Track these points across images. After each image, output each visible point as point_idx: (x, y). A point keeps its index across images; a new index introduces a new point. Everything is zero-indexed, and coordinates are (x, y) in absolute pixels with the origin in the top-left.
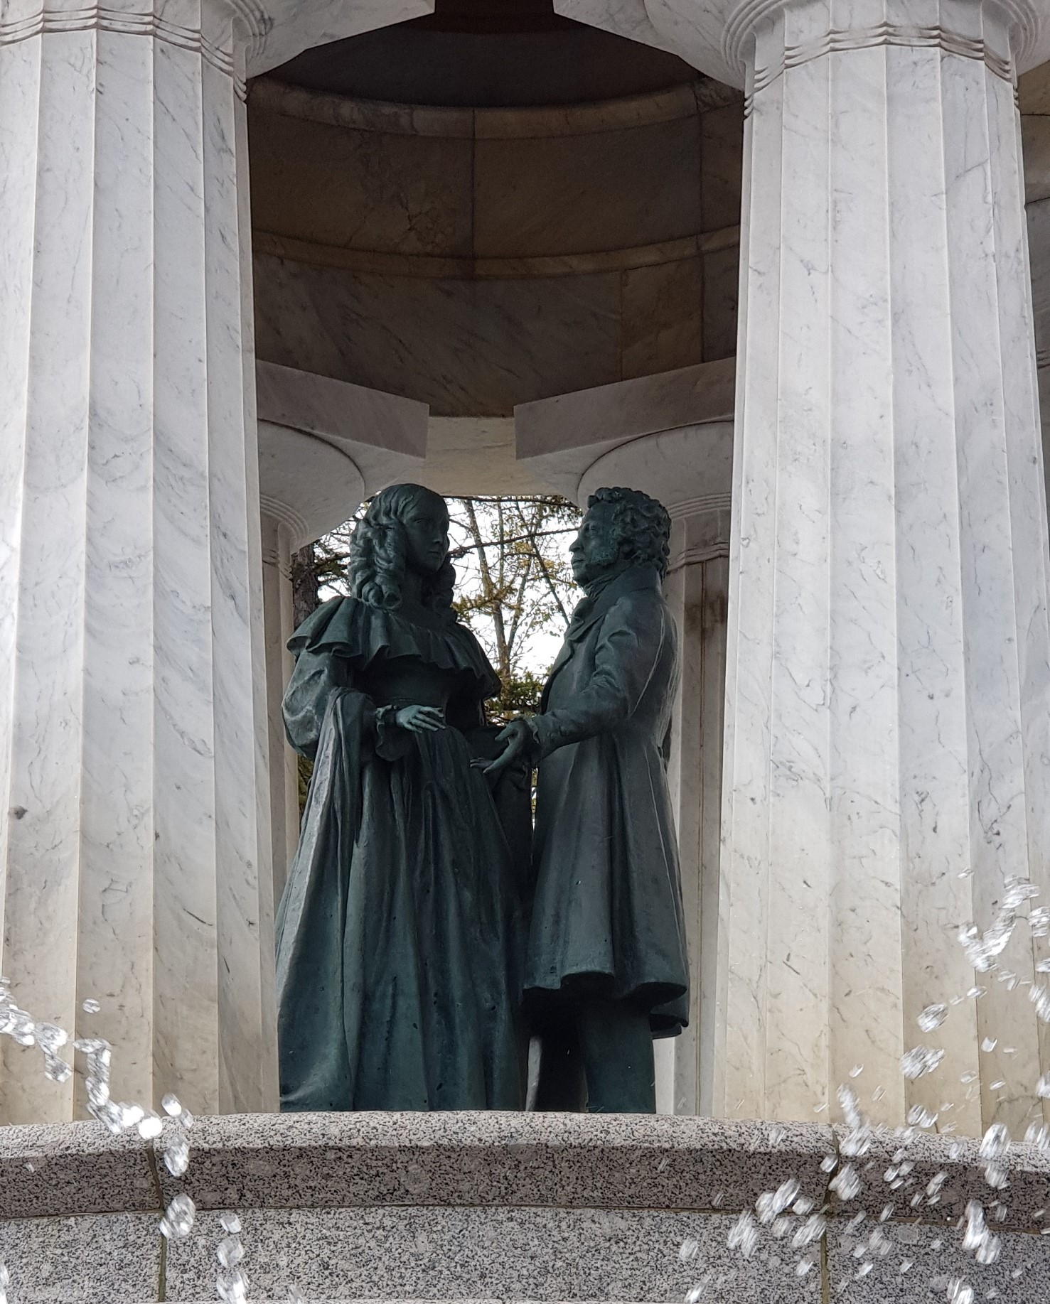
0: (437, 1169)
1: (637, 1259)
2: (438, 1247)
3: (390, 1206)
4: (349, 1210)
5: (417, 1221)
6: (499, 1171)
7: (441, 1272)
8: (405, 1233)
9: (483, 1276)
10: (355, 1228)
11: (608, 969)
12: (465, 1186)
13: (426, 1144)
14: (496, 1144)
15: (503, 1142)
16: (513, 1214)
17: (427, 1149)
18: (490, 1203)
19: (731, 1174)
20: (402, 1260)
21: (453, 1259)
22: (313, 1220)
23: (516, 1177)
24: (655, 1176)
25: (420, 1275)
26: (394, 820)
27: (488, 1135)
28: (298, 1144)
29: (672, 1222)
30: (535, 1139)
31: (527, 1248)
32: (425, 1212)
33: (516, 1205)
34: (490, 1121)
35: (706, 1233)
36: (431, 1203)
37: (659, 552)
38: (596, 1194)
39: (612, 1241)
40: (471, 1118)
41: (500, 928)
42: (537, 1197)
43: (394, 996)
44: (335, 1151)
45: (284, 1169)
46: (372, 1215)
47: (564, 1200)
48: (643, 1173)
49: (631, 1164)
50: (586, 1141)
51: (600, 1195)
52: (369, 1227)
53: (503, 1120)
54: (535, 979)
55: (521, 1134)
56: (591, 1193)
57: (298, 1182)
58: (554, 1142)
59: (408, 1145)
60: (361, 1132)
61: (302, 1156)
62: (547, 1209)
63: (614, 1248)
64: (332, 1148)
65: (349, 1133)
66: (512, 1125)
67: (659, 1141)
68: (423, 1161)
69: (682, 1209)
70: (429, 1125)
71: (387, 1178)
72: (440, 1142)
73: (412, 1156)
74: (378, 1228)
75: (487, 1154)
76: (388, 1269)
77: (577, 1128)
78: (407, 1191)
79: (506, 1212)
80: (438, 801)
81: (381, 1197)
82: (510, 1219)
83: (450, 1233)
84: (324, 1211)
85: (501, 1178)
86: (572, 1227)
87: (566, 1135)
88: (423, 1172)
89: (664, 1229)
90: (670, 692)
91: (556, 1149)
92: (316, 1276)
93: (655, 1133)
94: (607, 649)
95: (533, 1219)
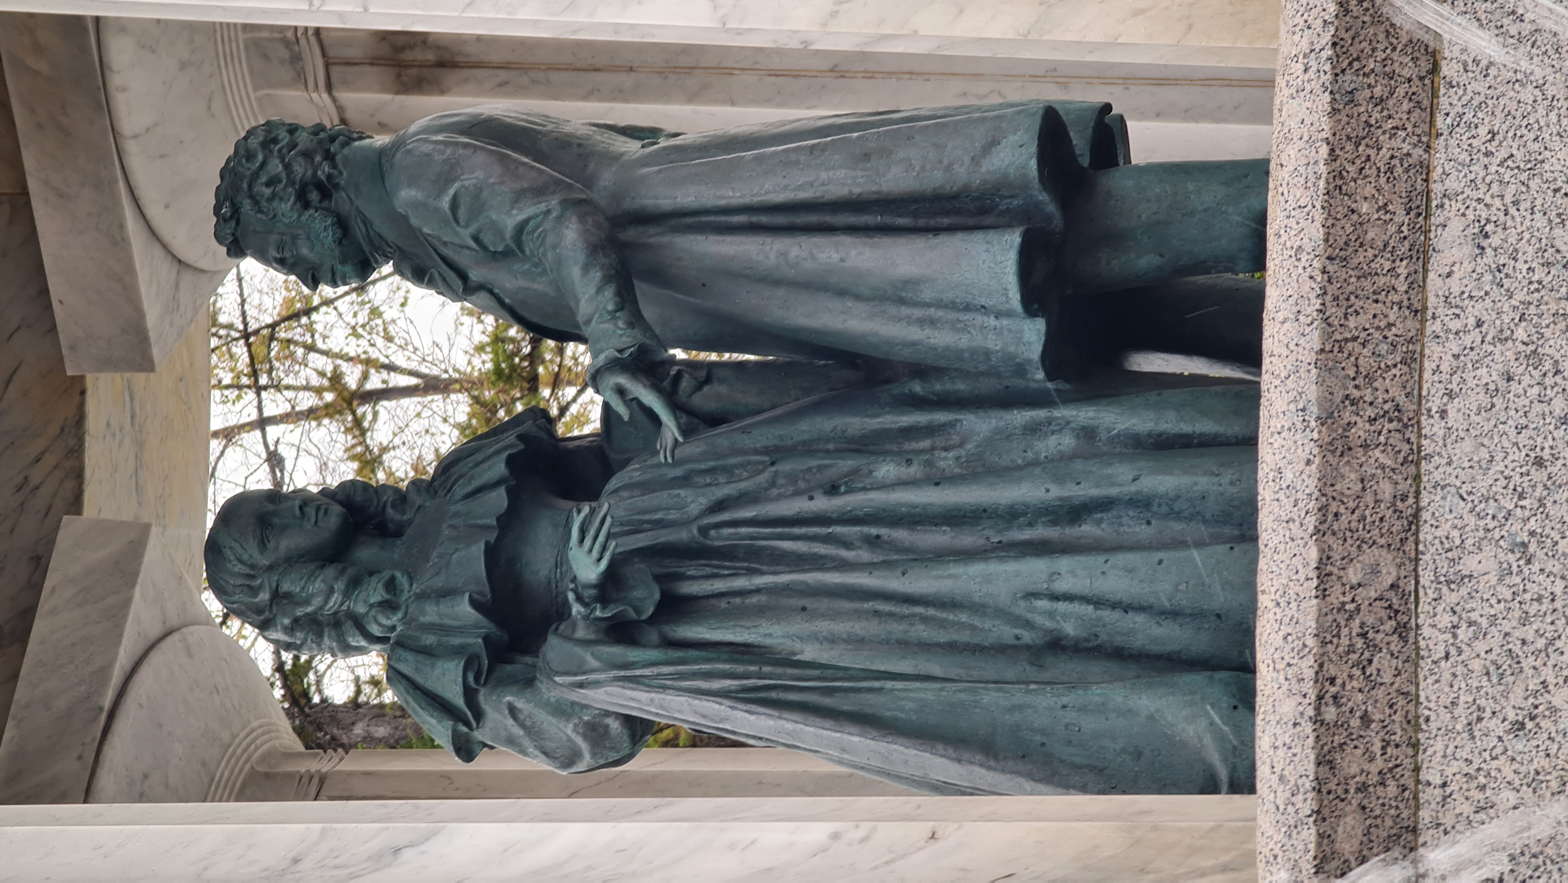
0: (1355, 536)
1: (1516, 203)
2: (1489, 535)
3: (1417, 617)
4: (1422, 685)
5: (1444, 571)
6: (1361, 433)
7: (1532, 534)
8: (1464, 591)
9: (1539, 462)
10: (1454, 675)
11: (1013, 239)
12: (1386, 490)
13: (1313, 554)
14: (1315, 436)
15: (1313, 424)
16: (1434, 409)
17: (1322, 551)
18: (1415, 447)
19: (1374, 44)
20: (1509, 597)
21: (1509, 513)
22: (1439, 745)
23: (1371, 404)
24: (1374, 171)
25: (1536, 567)
26: (758, 591)
27: (1300, 451)
28: (1311, 768)
29: (1452, 142)
30: (1308, 371)
31: (1492, 387)
32: (1427, 557)
33: (1420, 404)
34: (1276, 446)
35: (1475, 86)
36: (1413, 547)
37: (320, 142)
38: (1402, 270)
39: (1485, 243)
40: (1271, 476)
41: (941, 417)
42: (1405, 369)
43: (1055, 597)
44: (1323, 708)
45: (1352, 791)
46: (1431, 647)
47: (1412, 324)
48: (1369, 190)
49: (1353, 211)
50: (1314, 285)
51: (1405, 262)
52: (1453, 651)
53: (1276, 424)
54: (1029, 361)
55: (1300, 394)
56: (1402, 278)
57: (1374, 768)
58: (1314, 339)
59: (1315, 582)
60: (1292, 662)
61: (1330, 762)
62: (1427, 352)
63: (1495, 241)
64: (1318, 709)
65: (1294, 681)
66: (1284, 408)
67: (1316, 163)
68: (1343, 559)
69: (1432, 123)
70: (1282, 547)
71: (1370, 620)
72: (1311, 529)
73: (1334, 578)
74: (1455, 636)
75: (1333, 452)
76: (1524, 621)
77: (1292, 301)
78: (1393, 586)
79: (1431, 421)
80: (726, 516)
81: (1403, 631)
82: (1443, 413)
83: (1465, 516)
84: (1424, 727)
85: (1373, 428)
86: (1458, 311)
87: (1301, 318)
88: (1361, 558)
89: (1465, 157)
90: (550, 127)
91: (1327, 336)
92: (1535, 743)
93: (1302, 170)
94: (479, 231)
95: (1444, 377)
